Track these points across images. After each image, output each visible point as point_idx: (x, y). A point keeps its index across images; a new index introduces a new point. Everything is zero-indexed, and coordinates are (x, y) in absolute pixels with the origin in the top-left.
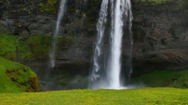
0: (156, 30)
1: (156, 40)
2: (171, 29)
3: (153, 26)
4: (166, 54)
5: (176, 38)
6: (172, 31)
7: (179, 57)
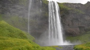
0: (67, 20)
1: (66, 24)
2: (72, 20)
3: (66, 18)
4: (69, 30)
5: (73, 24)
6: (72, 21)
7: (73, 32)
